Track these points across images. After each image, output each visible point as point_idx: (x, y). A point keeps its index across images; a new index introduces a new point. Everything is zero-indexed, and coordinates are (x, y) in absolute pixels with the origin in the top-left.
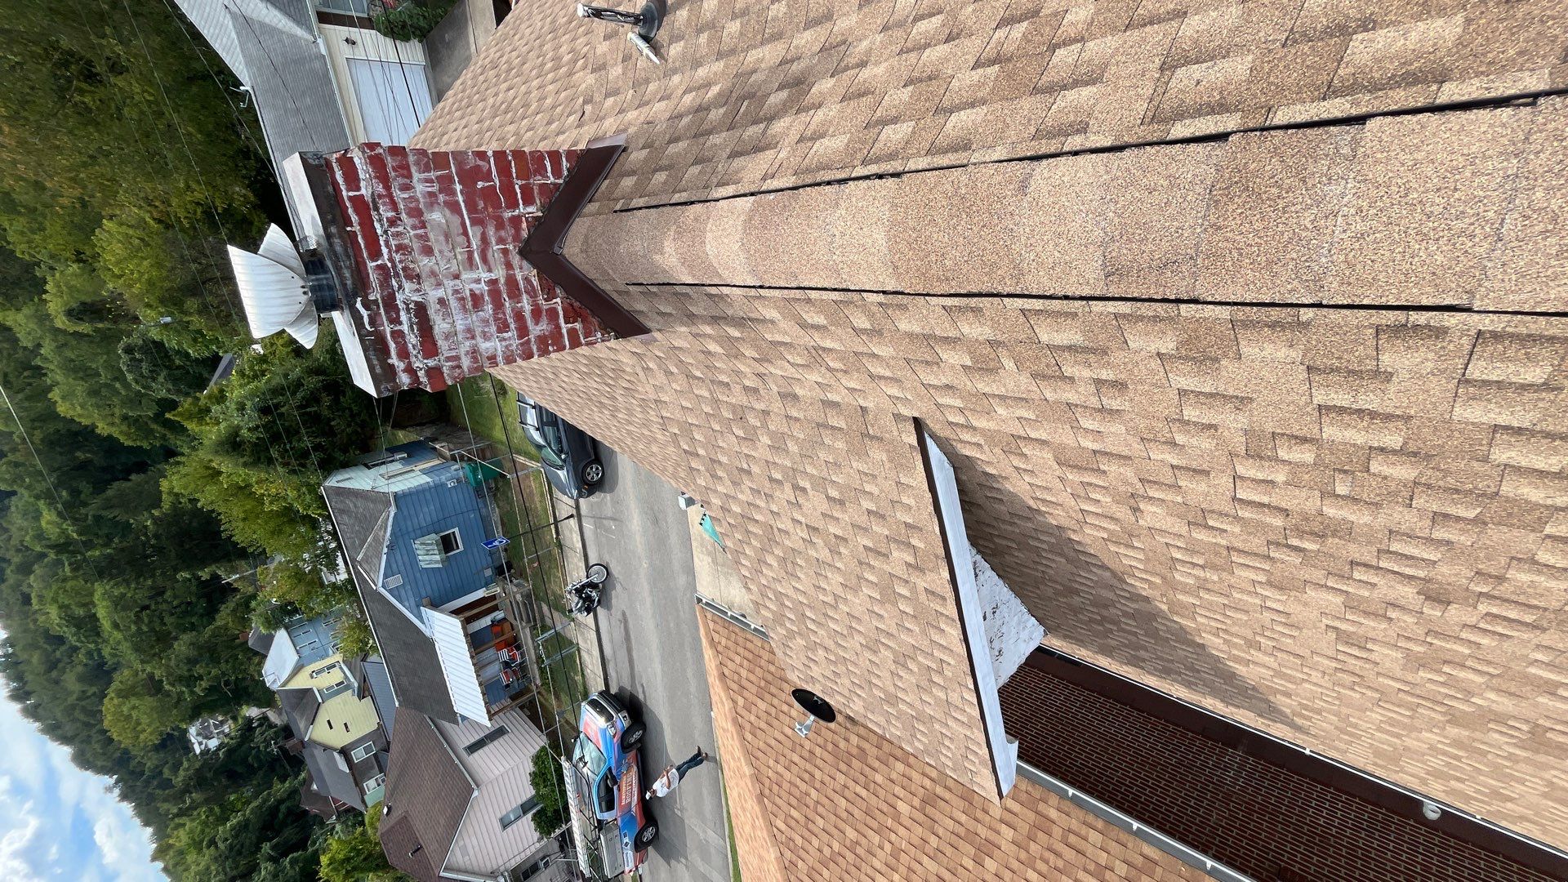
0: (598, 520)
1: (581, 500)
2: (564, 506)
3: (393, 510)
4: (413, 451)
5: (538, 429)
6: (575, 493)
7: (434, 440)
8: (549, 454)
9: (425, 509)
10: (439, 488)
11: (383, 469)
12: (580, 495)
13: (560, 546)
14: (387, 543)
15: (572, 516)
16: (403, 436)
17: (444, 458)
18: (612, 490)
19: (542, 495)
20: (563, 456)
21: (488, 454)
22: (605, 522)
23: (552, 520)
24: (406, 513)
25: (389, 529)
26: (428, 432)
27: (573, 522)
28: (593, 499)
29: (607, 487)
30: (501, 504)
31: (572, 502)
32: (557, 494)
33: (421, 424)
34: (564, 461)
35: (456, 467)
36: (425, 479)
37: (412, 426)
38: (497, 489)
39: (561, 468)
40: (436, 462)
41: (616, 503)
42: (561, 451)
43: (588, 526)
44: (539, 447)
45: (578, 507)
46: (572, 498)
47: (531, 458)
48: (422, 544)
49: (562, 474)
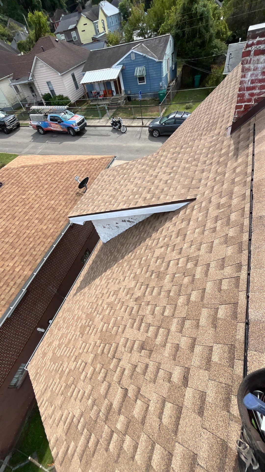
0: (140, 133)
1: (148, 128)
2: (146, 122)
3: (157, 60)
4: (174, 72)
5: (174, 117)
6: (151, 126)
7: (176, 81)
8: (165, 120)
9: (155, 73)
10: (160, 79)
11: (171, 59)
12: (150, 128)
13: (134, 119)
14: (147, 56)
15: (143, 124)
16: (179, 70)
17: (169, 83)
18: (149, 139)
19: (151, 115)
20: (164, 124)
21: (168, 99)
22: (139, 135)
23: (143, 117)
24: (155, 65)
25: (151, 58)
26: (179, 79)
27: (141, 124)
28: (147, 133)
29: (151, 137)
30: (151, 101)
31: (148, 125)
32: (151, 121)
33: (182, 78)
34: (162, 124)
35: (166, 87)
36: (164, 75)
37: (182, 74)
38: (156, 100)
39: (160, 123)
40: (169, 80)
41: (145, 139)
42: (165, 124)
43: (139, 129)
44: (168, 117)
45: (145, 127)
46: (149, 125)
47: (164, 114)
48: (143, 69)
49: (158, 123)
